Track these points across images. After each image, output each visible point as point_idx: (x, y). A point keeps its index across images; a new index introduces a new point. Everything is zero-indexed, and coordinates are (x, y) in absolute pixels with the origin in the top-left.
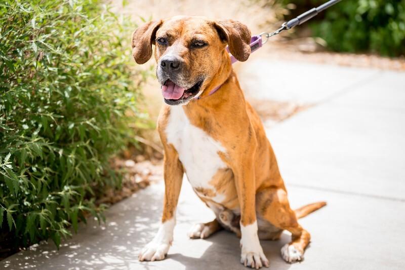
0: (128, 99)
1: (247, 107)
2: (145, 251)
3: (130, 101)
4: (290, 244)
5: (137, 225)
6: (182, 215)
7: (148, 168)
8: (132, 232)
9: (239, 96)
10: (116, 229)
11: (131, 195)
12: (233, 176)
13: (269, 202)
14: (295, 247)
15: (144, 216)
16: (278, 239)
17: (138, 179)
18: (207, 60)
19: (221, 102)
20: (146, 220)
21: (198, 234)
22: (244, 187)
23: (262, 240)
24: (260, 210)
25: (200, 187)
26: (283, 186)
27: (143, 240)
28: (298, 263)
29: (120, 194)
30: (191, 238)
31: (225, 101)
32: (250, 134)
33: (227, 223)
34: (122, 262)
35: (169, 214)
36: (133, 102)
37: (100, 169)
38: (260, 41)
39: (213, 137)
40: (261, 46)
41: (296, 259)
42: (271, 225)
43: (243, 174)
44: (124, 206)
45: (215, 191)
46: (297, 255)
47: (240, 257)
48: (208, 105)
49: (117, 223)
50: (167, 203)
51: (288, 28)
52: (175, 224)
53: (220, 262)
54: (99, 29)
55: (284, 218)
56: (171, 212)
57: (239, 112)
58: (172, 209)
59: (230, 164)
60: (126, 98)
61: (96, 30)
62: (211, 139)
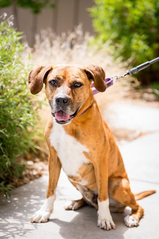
0: (29, 118)
1: (103, 123)
2: (35, 217)
3: (30, 119)
4: (131, 215)
5: (32, 200)
6: (61, 195)
7: (41, 166)
8: (27, 204)
9: (98, 116)
10: (18, 202)
11: (29, 182)
12: (93, 168)
13: (117, 187)
14: (133, 217)
15: (36, 195)
16: (122, 213)
17: (35, 173)
18: (82, 95)
19: (86, 120)
20: (38, 197)
21: (71, 207)
22: (101, 176)
23: (112, 213)
24: (111, 192)
25: (71, 175)
26: (126, 177)
27: (35, 209)
28: (135, 227)
29: (22, 181)
30: (66, 209)
31: (90, 119)
32: (105, 141)
33: (89, 200)
34: (20, 222)
35: (51, 193)
36: (32, 120)
37: (8, 162)
38: (112, 81)
39: (81, 142)
40: (112, 85)
41: (134, 225)
42: (118, 203)
43: (100, 167)
44: (24, 188)
45: (80, 178)
46: (135, 223)
47: (97, 222)
48: (78, 122)
49: (18, 198)
50: (50, 185)
51: (130, 73)
52: (55, 199)
53: (84, 225)
54: (11, 72)
55: (126, 198)
56: (53, 191)
57: (99, 126)
58: (53, 189)
59: (91, 160)
60: (27, 117)
61: (9, 72)
62: (79, 144)
